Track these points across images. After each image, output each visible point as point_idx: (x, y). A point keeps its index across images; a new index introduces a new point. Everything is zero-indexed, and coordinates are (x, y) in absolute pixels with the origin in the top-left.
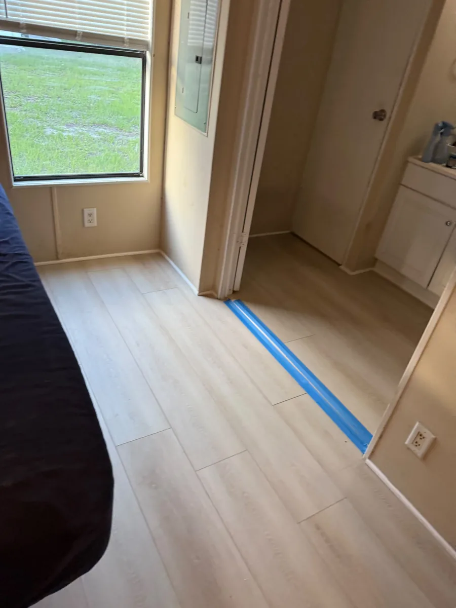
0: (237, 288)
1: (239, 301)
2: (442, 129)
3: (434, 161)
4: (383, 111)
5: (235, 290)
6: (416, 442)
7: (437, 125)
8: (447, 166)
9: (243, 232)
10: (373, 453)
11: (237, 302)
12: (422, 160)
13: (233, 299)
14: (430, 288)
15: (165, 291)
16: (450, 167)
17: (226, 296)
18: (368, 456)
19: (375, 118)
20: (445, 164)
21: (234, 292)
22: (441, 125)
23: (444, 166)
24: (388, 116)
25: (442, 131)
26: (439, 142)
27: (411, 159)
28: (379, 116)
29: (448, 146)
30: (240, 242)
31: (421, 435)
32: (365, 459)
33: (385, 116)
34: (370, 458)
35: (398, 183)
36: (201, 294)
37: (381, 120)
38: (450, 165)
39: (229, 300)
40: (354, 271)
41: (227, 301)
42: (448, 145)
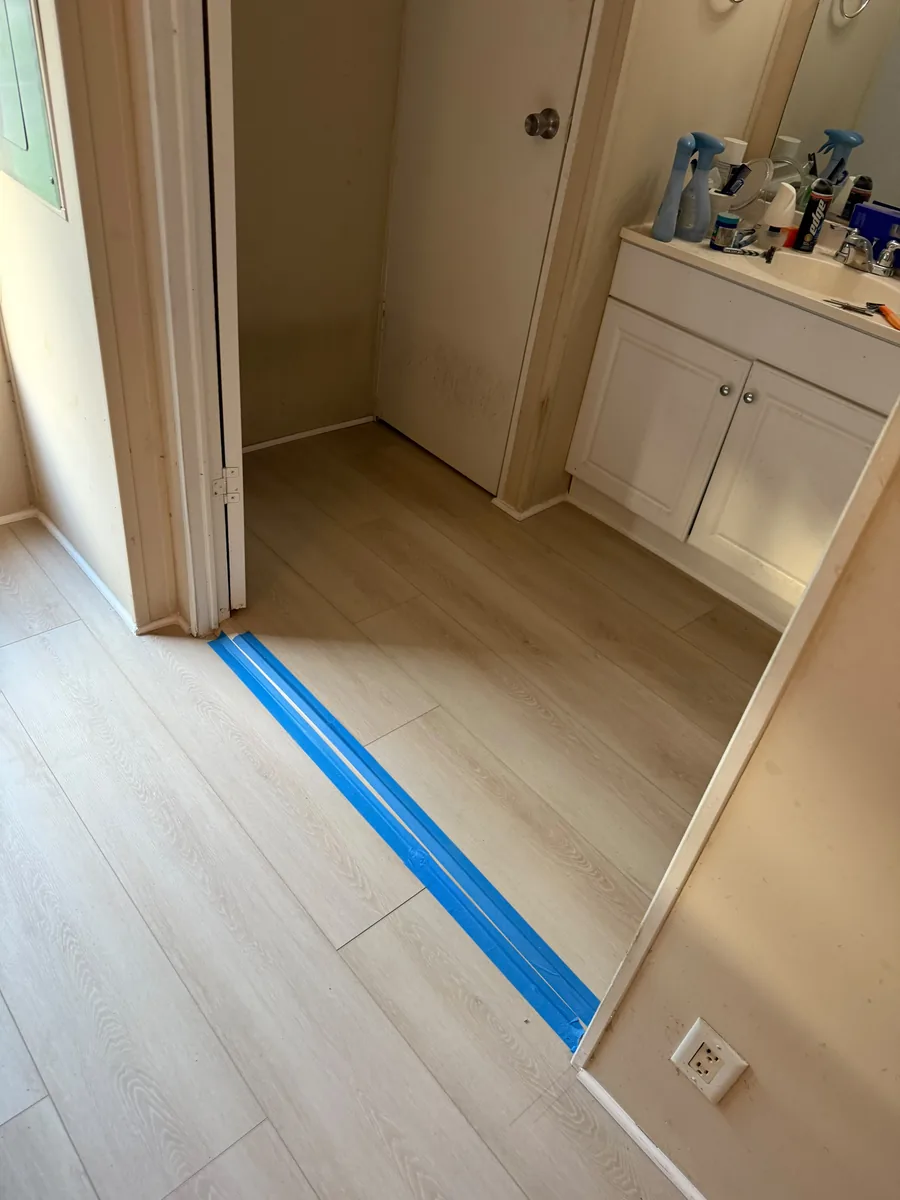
0: (240, 600)
1: (248, 637)
2: (695, 151)
3: (681, 234)
4: (549, 112)
5: (235, 606)
6: (699, 1064)
7: (681, 144)
8: (714, 247)
9: (224, 466)
10: (592, 1057)
11: (241, 639)
12: (653, 234)
13: (232, 633)
14: (693, 540)
15: (45, 635)
16: (720, 249)
17: (213, 627)
18: (581, 1063)
19: (532, 132)
20: (707, 242)
21: (233, 612)
22: (691, 142)
23: (704, 247)
24: (563, 123)
25: (696, 156)
26: (690, 188)
27: (628, 234)
28: (542, 125)
29: (711, 195)
30: (221, 492)
31: (709, 1051)
32: (575, 1068)
33: (556, 126)
34: (586, 1068)
35: (603, 294)
36: (144, 630)
37: (547, 136)
38: (718, 243)
39: (223, 635)
40: (524, 508)
41: (215, 639)
42: (712, 191)
